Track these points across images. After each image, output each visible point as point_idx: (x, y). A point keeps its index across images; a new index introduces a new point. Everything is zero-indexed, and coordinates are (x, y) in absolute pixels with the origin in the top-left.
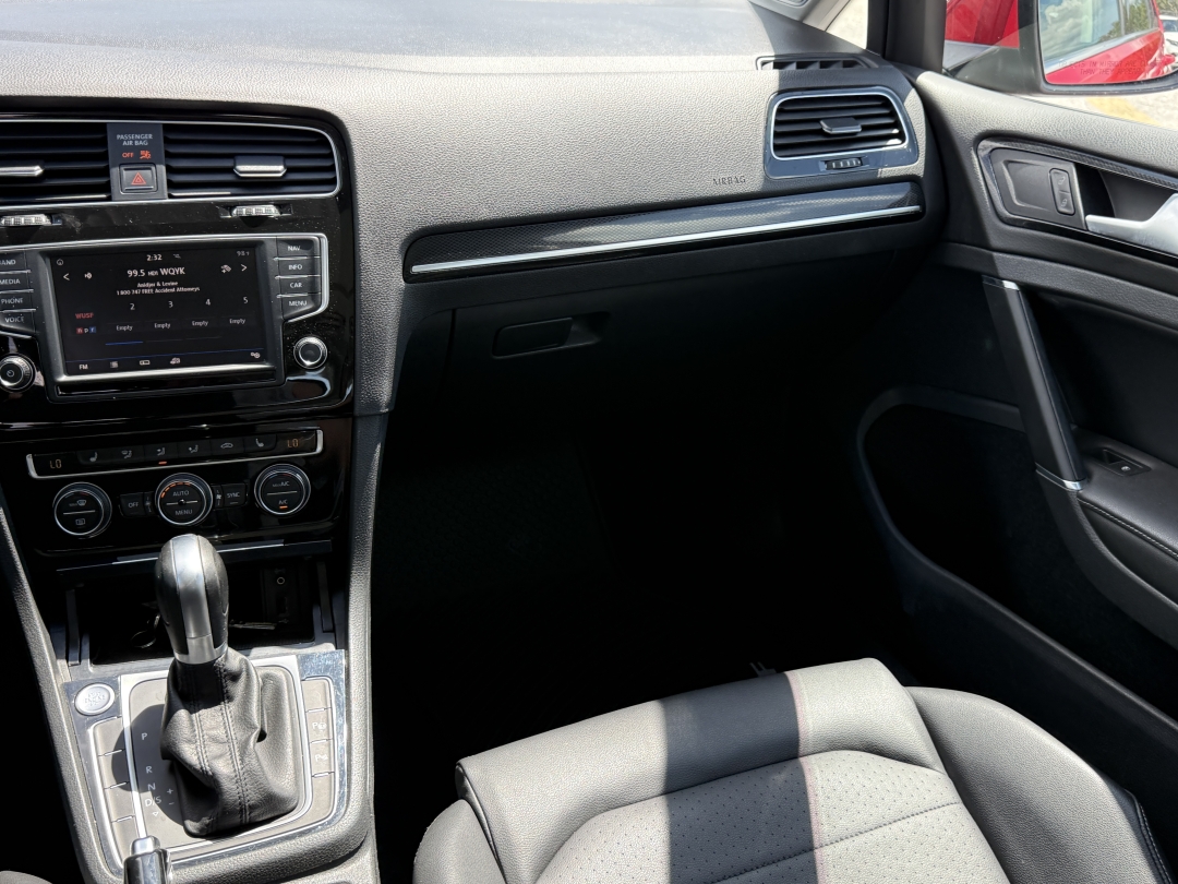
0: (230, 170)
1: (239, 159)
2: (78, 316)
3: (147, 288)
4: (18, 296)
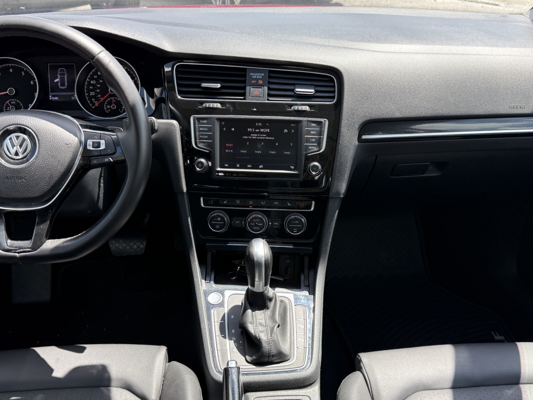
0: (293, 90)
1: (296, 86)
2: (227, 145)
3: (254, 136)
4: (206, 135)
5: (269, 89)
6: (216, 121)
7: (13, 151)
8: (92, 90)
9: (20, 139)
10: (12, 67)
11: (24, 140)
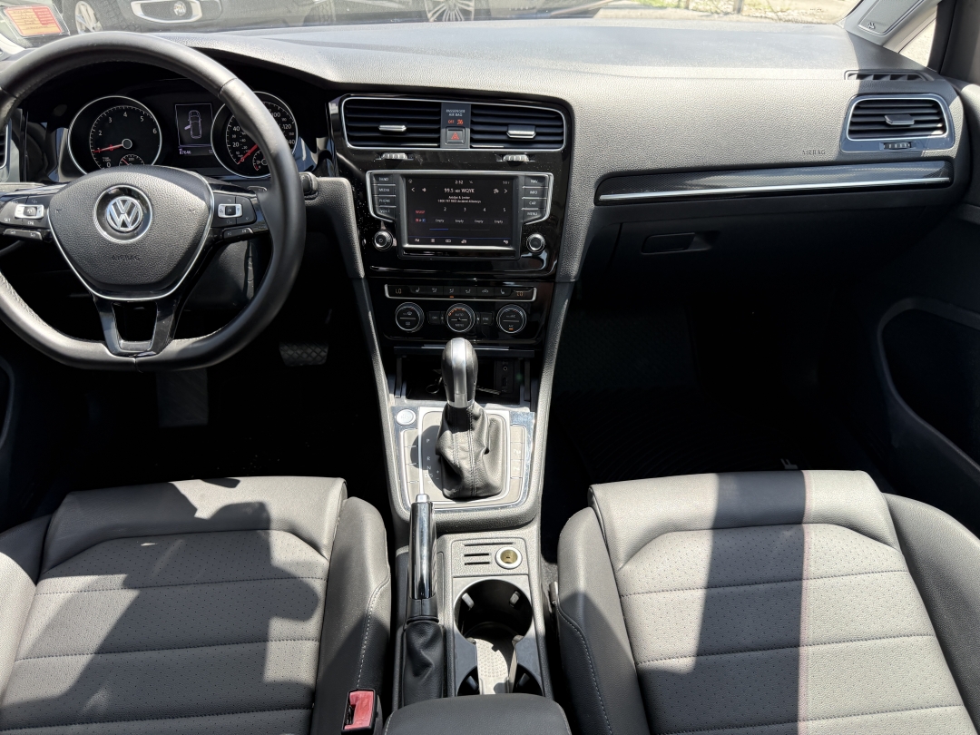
0: (505, 133)
1: (510, 126)
2: (417, 212)
3: (453, 199)
4: (388, 198)
5: (473, 132)
6: (401, 178)
7: (119, 221)
8: (235, 140)
9: (128, 204)
10: (126, 110)
11: (133, 205)
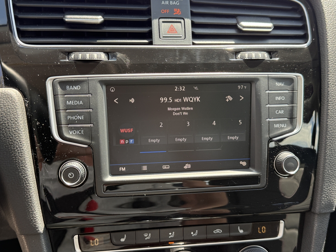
4: (80, 114)
5: (194, 25)
6: (99, 85)
